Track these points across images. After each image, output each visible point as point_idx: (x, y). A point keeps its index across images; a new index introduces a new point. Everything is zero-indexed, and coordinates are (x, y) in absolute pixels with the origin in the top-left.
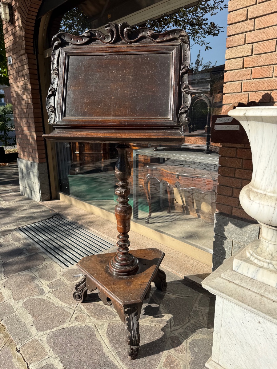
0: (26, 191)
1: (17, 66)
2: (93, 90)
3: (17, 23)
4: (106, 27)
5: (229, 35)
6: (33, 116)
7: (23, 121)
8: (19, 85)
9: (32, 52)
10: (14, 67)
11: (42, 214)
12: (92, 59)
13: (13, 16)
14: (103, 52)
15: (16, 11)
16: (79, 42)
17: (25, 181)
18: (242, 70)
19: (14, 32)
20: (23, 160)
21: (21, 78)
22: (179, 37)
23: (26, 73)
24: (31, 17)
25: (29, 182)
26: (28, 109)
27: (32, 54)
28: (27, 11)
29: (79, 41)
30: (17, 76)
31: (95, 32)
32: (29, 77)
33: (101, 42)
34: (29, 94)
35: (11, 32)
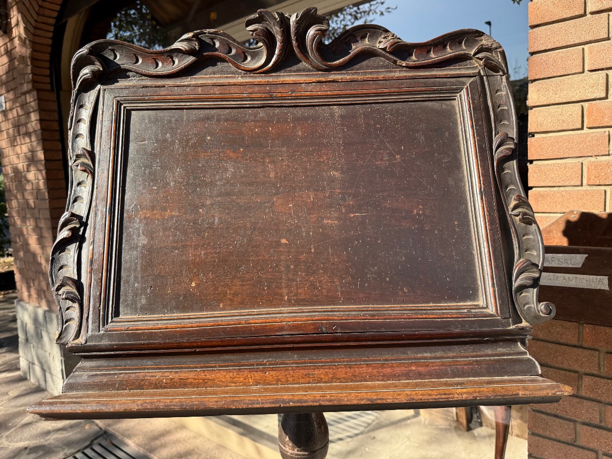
0: (34, 370)
1: (15, 115)
2: (217, 220)
3: (15, 32)
4: (249, 24)
5: (532, 50)
6: (48, 216)
7: (28, 224)
8: (19, 152)
9: (48, 87)
10: (10, 116)
11: (68, 434)
12: (208, 118)
13: (7, 19)
14: (242, 99)
15: (15, 8)
16: (163, 68)
17: (32, 349)
18: (580, 132)
19: (9, 49)
20: (27, 305)
21: (24, 138)
22: (476, 54)
23: (34, 129)
24: (44, 19)
25: (40, 352)
26: (38, 201)
27: (47, 90)
28: (37, 8)
29: (160, 64)
30: (16, 135)
31: (212, 39)
32: (40, 137)
33: (234, 68)
34: (40, 171)
35: (5, 49)
